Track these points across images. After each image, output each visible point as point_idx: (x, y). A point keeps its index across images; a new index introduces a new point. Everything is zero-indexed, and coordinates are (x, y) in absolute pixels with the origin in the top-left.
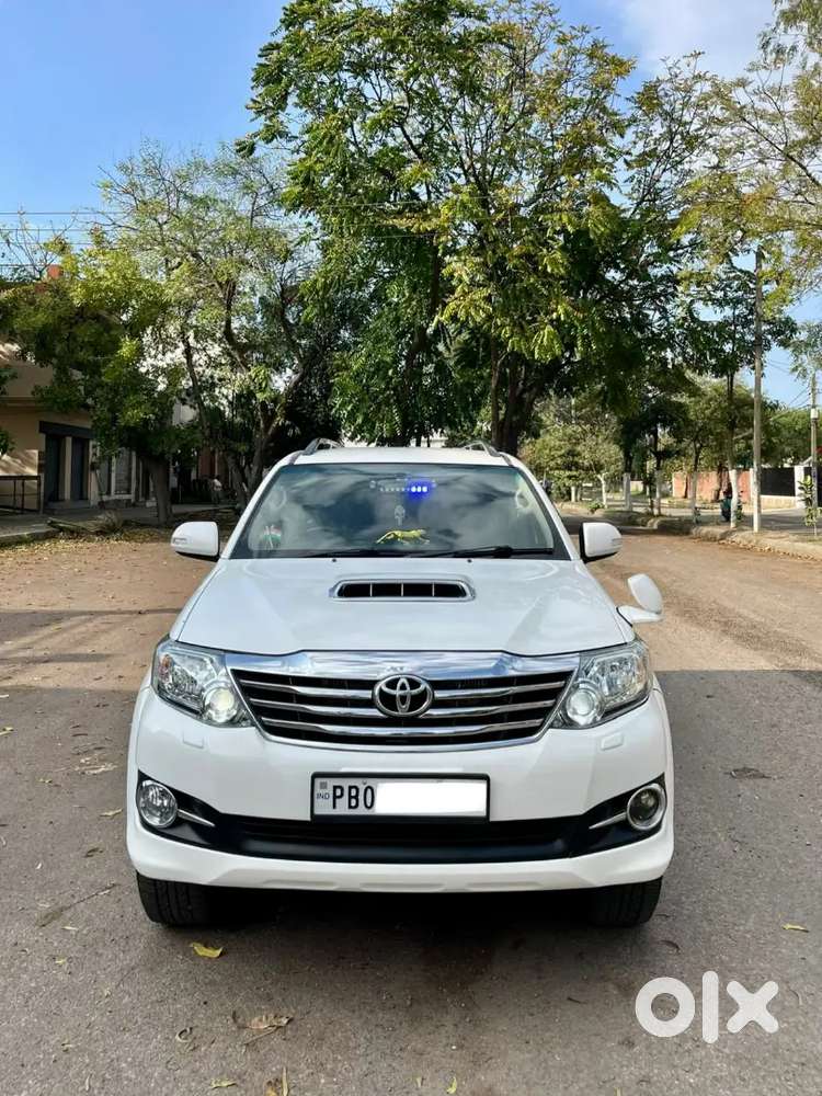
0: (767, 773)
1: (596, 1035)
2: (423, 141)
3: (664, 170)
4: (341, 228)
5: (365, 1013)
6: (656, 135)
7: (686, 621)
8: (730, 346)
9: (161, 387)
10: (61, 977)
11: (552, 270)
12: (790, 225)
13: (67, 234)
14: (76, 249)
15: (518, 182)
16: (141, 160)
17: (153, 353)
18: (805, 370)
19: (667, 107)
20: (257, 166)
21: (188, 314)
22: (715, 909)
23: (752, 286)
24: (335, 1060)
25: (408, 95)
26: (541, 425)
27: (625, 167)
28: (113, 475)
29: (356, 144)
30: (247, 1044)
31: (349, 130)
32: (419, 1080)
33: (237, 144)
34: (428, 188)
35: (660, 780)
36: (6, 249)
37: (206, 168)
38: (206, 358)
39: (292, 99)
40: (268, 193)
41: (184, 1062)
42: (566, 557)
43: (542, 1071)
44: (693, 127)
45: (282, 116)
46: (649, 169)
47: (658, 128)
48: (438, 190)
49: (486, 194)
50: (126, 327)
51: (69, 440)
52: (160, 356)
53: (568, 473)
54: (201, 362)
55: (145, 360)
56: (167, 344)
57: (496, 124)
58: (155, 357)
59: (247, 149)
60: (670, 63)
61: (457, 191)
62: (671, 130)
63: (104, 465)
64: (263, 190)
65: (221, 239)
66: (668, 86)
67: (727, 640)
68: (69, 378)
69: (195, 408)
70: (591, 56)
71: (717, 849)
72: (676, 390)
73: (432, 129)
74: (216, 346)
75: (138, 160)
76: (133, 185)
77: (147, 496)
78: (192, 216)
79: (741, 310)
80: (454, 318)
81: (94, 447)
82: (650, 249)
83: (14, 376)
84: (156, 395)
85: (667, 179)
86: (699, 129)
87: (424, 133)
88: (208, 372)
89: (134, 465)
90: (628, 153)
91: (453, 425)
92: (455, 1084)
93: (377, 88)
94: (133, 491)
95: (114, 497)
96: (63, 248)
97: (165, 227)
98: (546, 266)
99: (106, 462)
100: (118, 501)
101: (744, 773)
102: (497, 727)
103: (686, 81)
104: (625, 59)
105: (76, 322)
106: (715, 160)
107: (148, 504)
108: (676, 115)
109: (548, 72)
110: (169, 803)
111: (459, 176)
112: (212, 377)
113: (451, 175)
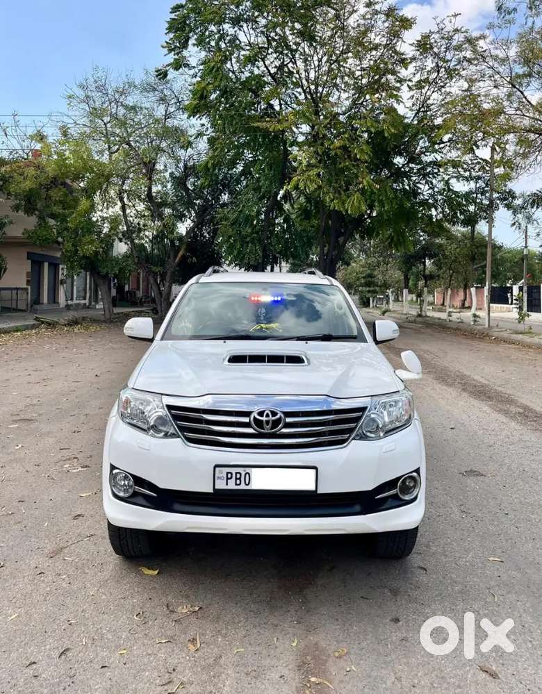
0: (484, 473)
1: (378, 616)
2: (277, 71)
3: (433, 92)
4: (224, 128)
5: (243, 604)
6: (429, 69)
7: (440, 383)
8: (473, 207)
9: (106, 230)
10: (64, 585)
11: (360, 157)
12: (512, 129)
13: (44, 129)
14: (50, 140)
15: (339, 98)
16: (93, 80)
17: (100, 208)
18: (520, 224)
19: (436, 50)
20: (169, 85)
21: (123, 183)
22: (449, 549)
23: (487, 168)
24: (227, 628)
25: (268, 40)
26: (351, 257)
27: (408, 89)
28: (75, 288)
29: (233, 72)
30: (175, 621)
31: (229, 62)
32: (275, 639)
33: (157, 71)
34: (280, 101)
35: (417, 471)
36: (4, 138)
37: (135, 86)
38: (134, 212)
39: (192, 41)
40: (176, 103)
41: (139, 630)
42: (365, 341)
43: (346, 635)
44: (453, 63)
45: (185, 53)
46: (423, 91)
47: (430, 64)
48: (286, 103)
49: (317, 106)
50: (83, 191)
51: (46, 265)
52: (105, 210)
53: (368, 289)
54: (132, 214)
55: (95, 213)
56: (109, 203)
57: (325, 59)
58: (102, 211)
59: (162, 75)
60: (438, 20)
61: (299, 103)
62: (438, 65)
63: (69, 281)
64: (173, 101)
65: (145, 134)
66: (436, 36)
67: (465, 394)
68: (46, 224)
69: (128, 245)
70: (388, 15)
71: (452, 516)
72: (438, 235)
73: (283, 62)
74: (141, 204)
75: (91, 80)
76: (88, 97)
77: (96, 301)
78: (126, 118)
79: (481, 184)
80: (296, 188)
81: (62, 269)
82: (423, 143)
83: (11, 223)
84: (102, 236)
85: (435, 98)
86: (456, 65)
87: (278, 65)
88: (136, 221)
89: (88, 282)
90: (410, 80)
91: (294, 257)
92: (296, 641)
93: (248, 35)
94: (88, 298)
95: (75, 301)
96: (41, 137)
97: (109, 125)
98: (356, 154)
99: (70, 279)
100: (78, 305)
101: (471, 473)
102: (322, 439)
103: (449, 32)
104: (409, 18)
105: (51, 188)
106: (466, 86)
107: (97, 307)
108: (441, 55)
109: (358, 26)
110: (128, 483)
111: (300, 94)
112: (139, 224)
113: (295, 93)
